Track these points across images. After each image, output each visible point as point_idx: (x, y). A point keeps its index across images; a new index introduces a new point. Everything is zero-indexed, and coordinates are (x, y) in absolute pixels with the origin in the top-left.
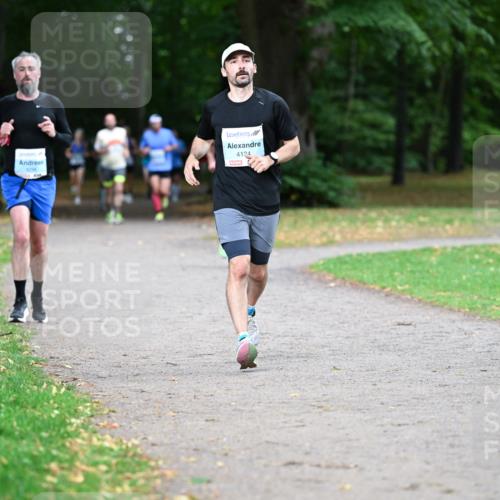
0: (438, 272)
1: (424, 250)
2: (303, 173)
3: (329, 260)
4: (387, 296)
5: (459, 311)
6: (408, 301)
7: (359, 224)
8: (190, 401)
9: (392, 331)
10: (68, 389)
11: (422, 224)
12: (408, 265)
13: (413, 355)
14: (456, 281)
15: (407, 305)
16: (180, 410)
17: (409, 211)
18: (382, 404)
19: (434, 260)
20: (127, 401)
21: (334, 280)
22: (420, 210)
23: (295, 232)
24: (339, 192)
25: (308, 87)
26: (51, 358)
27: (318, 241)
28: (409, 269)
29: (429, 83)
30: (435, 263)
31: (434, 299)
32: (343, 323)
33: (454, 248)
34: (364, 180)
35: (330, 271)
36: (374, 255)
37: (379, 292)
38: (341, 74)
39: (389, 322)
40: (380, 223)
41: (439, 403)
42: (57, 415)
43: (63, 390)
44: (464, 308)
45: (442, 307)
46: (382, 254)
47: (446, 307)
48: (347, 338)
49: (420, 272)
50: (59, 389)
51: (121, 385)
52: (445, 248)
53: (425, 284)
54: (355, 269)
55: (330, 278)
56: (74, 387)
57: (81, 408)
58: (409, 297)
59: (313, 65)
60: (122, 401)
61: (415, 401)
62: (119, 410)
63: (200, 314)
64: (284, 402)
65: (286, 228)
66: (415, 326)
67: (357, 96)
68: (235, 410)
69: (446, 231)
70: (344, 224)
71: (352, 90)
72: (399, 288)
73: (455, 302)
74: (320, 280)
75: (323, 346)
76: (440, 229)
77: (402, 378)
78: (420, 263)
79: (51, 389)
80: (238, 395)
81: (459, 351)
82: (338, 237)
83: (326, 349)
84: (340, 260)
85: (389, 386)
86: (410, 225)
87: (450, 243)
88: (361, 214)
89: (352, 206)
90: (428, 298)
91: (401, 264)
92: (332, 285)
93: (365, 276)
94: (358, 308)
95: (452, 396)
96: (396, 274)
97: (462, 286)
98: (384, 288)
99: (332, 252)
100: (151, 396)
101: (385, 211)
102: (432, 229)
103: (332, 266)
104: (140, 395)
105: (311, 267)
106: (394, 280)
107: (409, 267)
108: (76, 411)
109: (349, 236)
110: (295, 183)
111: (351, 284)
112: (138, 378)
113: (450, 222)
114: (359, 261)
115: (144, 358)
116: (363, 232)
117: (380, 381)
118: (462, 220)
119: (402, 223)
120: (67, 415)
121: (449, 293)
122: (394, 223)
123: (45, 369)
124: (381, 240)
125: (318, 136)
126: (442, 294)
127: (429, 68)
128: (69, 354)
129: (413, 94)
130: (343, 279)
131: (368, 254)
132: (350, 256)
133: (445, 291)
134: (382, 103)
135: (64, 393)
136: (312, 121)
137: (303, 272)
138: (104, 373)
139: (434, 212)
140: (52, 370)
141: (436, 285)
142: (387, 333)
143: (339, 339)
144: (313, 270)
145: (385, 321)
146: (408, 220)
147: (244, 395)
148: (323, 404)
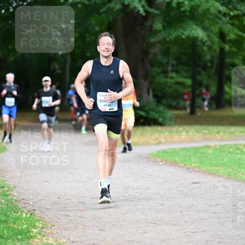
0: (212, 157)
1: (206, 147)
2: (147, 108)
3: (159, 152)
4: (187, 169)
5: (223, 176)
6: (198, 171)
7: (174, 134)
8: (91, 220)
9: (190, 186)
10: (31, 214)
11: (204, 134)
12: (198, 154)
13: (200, 198)
14: (221, 162)
15: (198, 173)
16: (86, 224)
17: (198, 127)
18: (185, 222)
19: (210, 151)
20: (60, 220)
21: (162, 161)
22: (203, 127)
23: (142, 138)
24: (164, 118)
25: (149, 67)
26: (23, 199)
27: (154, 142)
28: (198, 156)
29: (209, 65)
30: (211, 153)
31: (210, 171)
32: (166, 182)
33: (220, 146)
34: (177, 112)
35: (159, 157)
36: (181, 149)
37: (183, 167)
38: (165, 61)
39: (188, 182)
40: (184, 133)
41: (213, 222)
42: (25, 228)
43: (29, 215)
44: (225, 175)
45: (214, 174)
46: (185, 149)
47: (216, 174)
48: (168, 189)
49: (203, 157)
50: (26, 214)
51: (57, 212)
52: (216, 146)
53: (206, 163)
54: (172, 156)
55: (159, 160)
56: (34, 213)
57: (37, 224)
58: (198, 169)
59: (151, 56)
60: (58, 220)
61: (202, 221)
62: (56, 225)
63: (96, 178)
64: (136, 221)
65: (138, 136)
66: (201, 184)
67: (172, 71)
68: (113, 225)
69: (216, 137)
70: (167, 134)
71: (170, 68)
72: (194, 165)
73: (221, 172)
74: (155, 161)
75: (157, 194)
76: (213, 137)
77: (195, 209)
78: (203, 153)
79: (23, 214)
80: (114, 218)
81: (222, 196)
82: (163, 140)
83: (157, 195)
84: (165, 152)
85: (188, 213)
86: (199, 135)
87: (219, 143)
88: (175, 129)
89: (170, 125)
90: (208, 170)
91: (194, 153)
92: (161, 163)
93: (177, 159)
94: (174, 175)
95: (219, 218)
96: (192, 158)
97: (224, 165)
98: (186, 165)
99: (160, 148)
100: (72, 218)
101: (187, 128)
102: (210, 136)
103: (160, 155)
104: (66, 217)
105: (151, 155)
106: (191, 161)
107: (198, 155)
108: (34, 225)
109: (169, 140)
110: (143, 114)
111: (170, 163)
112: (65, 209)
113: (218, 133)
114: (174, 152)
115: (69, 199)
116: (176, 138)
117: (184, 211)
118: (224, 132)
119: (195, 133)
120: (30, 227)
121: (217, 168)
122: (191, 133)
123: (20, 205)
124: (184, 142)
125: (153, 91)
126: (215, 168)
127: (208, 57)
128: (31, 197)
129: (200, 70)
130: (166, 161)
131: (178, 148)
132: (169, 149)
133: (216, 167)
134: (185, 74)
135: (29, 216)
136: (151, 83)
137: (146, 158)
138: (48, 207)
139: (210, 128)
140: (23, 205)
141: (211, 164)
142: (187, 187)
143: (164, 190)
144: (151, 156)
145: (187, 182)
146: (198, 132)
147: (118, 218)
148: (156, 222)
